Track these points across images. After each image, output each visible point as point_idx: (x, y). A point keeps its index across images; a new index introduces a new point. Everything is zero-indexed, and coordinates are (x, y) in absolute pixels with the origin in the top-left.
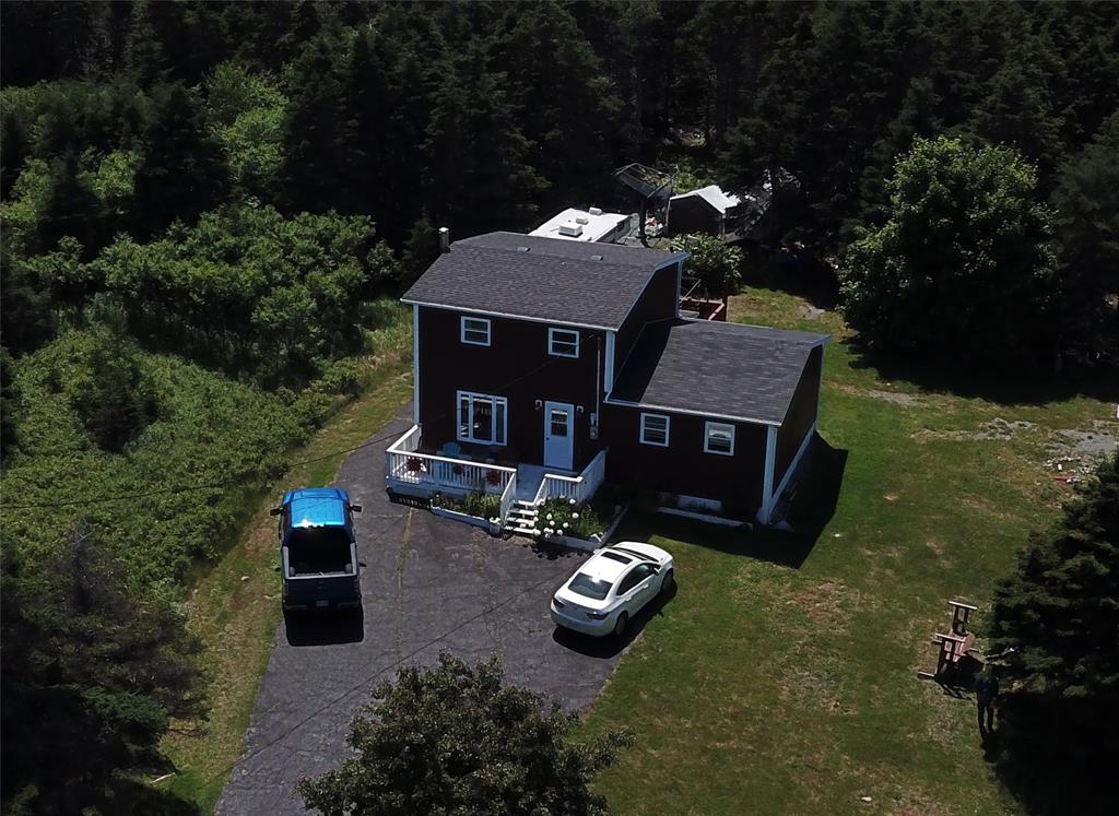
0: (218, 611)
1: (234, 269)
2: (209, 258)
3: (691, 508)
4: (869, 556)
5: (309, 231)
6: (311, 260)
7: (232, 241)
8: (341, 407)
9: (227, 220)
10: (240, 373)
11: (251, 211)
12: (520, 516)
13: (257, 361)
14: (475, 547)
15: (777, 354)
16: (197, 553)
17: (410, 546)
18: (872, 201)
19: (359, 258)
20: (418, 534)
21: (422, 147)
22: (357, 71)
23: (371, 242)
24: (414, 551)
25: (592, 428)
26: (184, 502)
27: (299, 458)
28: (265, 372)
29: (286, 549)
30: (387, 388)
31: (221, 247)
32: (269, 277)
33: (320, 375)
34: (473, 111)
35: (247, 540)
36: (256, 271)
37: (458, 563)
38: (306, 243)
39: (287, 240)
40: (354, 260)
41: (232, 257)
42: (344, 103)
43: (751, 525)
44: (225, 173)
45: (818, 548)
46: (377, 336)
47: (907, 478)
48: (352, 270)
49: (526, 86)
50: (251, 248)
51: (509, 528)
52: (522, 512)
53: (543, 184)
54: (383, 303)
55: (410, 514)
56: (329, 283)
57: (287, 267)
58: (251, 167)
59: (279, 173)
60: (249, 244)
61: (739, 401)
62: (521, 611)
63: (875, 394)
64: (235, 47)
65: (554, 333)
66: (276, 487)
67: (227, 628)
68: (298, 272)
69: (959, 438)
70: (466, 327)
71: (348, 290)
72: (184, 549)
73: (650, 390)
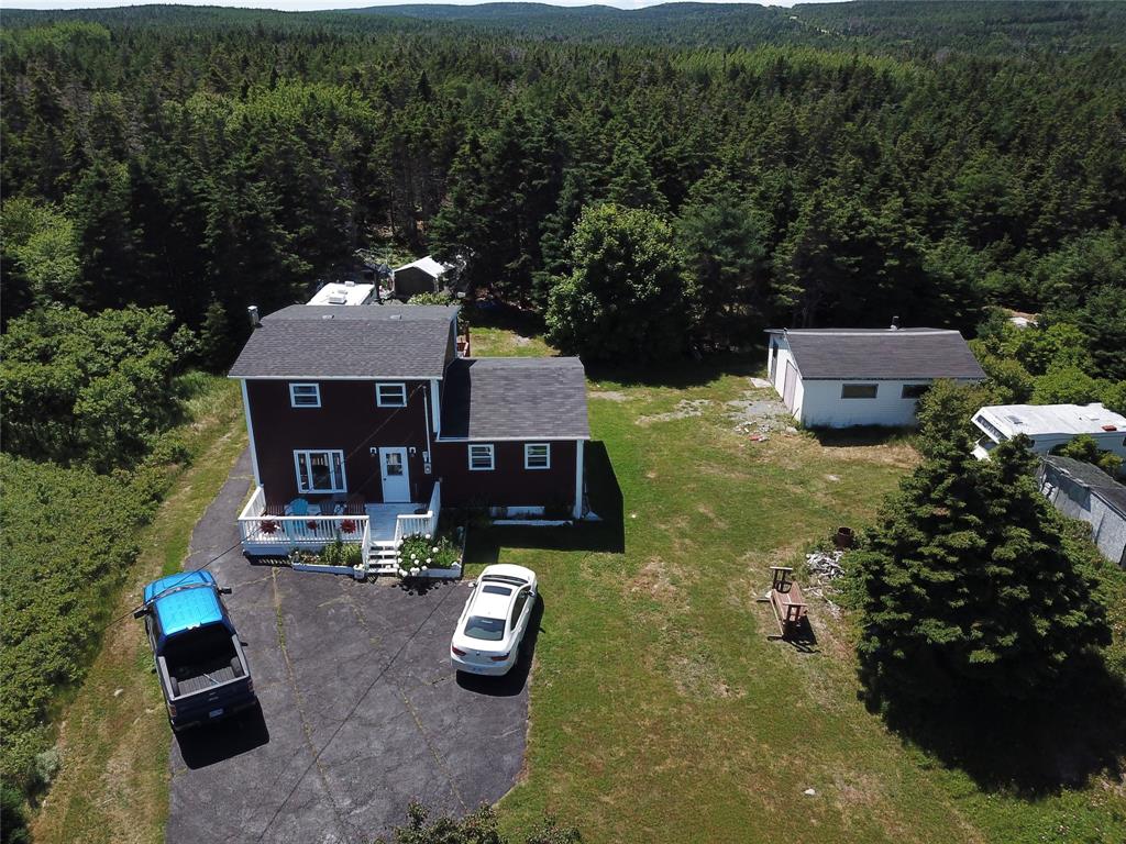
0: (95, 745)
1: (48, 368)
2: (21, 360)
3: (518, 516)
4: (666, 530)
5: (114, 324)
6: (122, 350)
7: (44, 341)
8: (177, 476)
9: (34, 324)
10: (71, 461)
11: (56, 313)
12: (380, 557)
13: (86, 446)
14: (346, 599)
15: (561, 379)
16: (59, 679)
17: (284, 612)
18: (554, 258)
19: (165, 342)
20: (288, 595)
21: (203, 246)
22: (135, 189)
23: (173, 327)
24: (290, 616)
25: (426, 465)
26: (33, 619)
27: (148, 538)
28: (97, 456)
29: (162, 659)
30: (215, 451)
31: (33, 349)
32: (85, 370)
33: (151, 450)
34: (244, 213)
35: (112, 643)
36: (70, 366)
37: (336, 618)
38: (112, 336)
39: (96, 335)
40: (161, 344)
41: (45, 356)
42: (128, 216)
43: (571, 522)
44: (26, 284)
45: (627, 531)
46: (194, 405)
47: (653, 457)
48: (160, 353)
49: (276, 194)
50: (62, 346)
51: (373, 571)
52: (381, 553)
53: (306, 266)
54: (190, 376)
55: (274, 575)
56: (142, 367)
57: (101, 358)
58: (49, 278)
59: (78, 279)
60: (60, 342)
61: (548, 422)
62: (416, 660)
63: (593, 395)
64: (18, 188)
65: (381, 387)
66: (131, 573)
67: (108, 767)
68: (112, 362)
69: (667, 419)
70: (295, 392)
71: (162, 371)
72: (41, 679)
73: (473, 425)
